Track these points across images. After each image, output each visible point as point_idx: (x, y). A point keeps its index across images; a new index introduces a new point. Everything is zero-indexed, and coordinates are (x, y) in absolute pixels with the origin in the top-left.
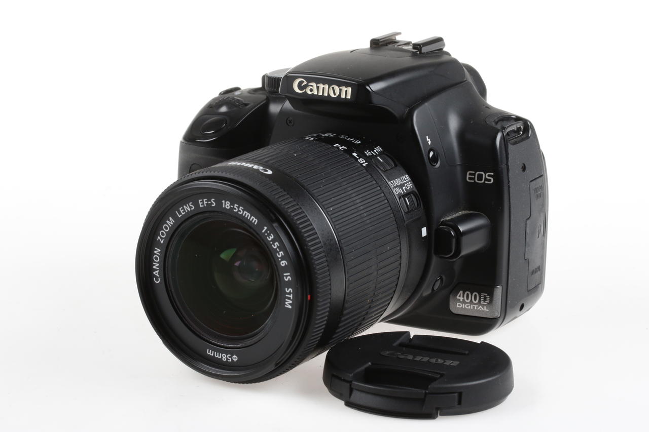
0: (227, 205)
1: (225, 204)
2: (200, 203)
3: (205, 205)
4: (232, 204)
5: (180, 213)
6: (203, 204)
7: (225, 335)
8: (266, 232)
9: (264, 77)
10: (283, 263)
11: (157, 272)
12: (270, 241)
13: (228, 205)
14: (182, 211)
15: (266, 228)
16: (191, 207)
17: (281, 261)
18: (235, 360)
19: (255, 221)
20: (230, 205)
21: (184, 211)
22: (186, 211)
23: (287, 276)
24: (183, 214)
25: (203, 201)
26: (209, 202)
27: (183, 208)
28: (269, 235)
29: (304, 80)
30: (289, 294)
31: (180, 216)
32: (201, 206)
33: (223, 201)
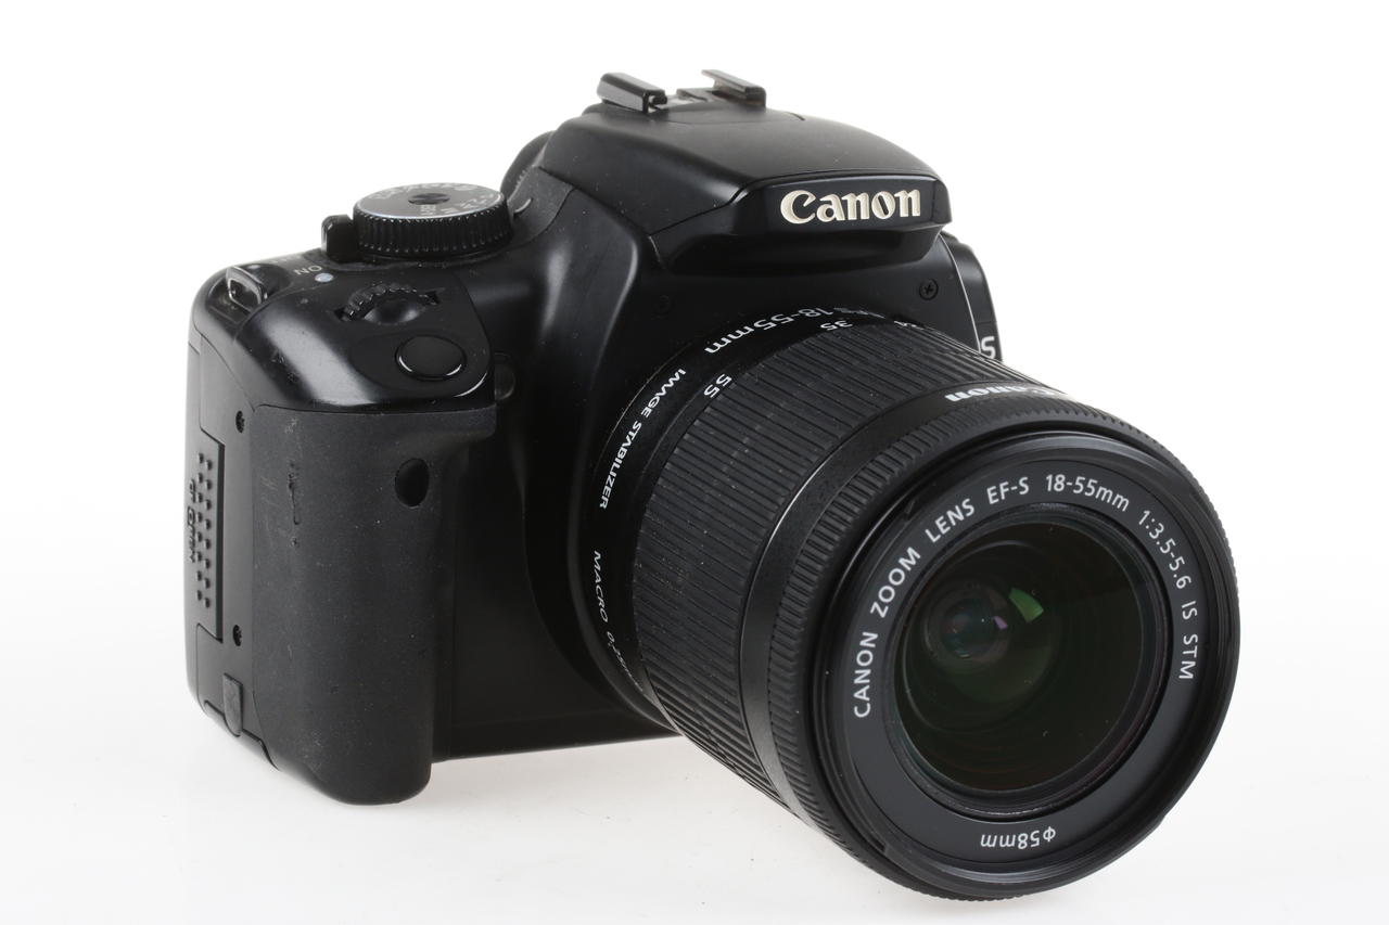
0: (1058, 482)
1: (1054, 482)
2: (990, 495)
3: (1003, 497)
4: (1071, 477)
5: (936, 531)
6: (999, 496)
7: (1008, 791)
8: (1148, 521)
9: (325, 225)
10: (1182, 582)
11: (864, 690)
12: (1156, 540)
13: (1061, 483)
14: (940, 526)
15: (1147, 513)
16: (964, 512)
17: (1178, 578)
18: (1049, 839)
19: (1124, 503)
20: (1065, 483)
21: (949, 524)
22: (954, 523)
23: (1187, 610)
24: (944, 532)
25: (998, 490)
26: (1015, 488)
27: (946, 519)
28: (1154, 527)
29: (807, 193)
30: (1191, 647)
31: (934, 540)
32: (992, 502)
33: (1050, 478)
